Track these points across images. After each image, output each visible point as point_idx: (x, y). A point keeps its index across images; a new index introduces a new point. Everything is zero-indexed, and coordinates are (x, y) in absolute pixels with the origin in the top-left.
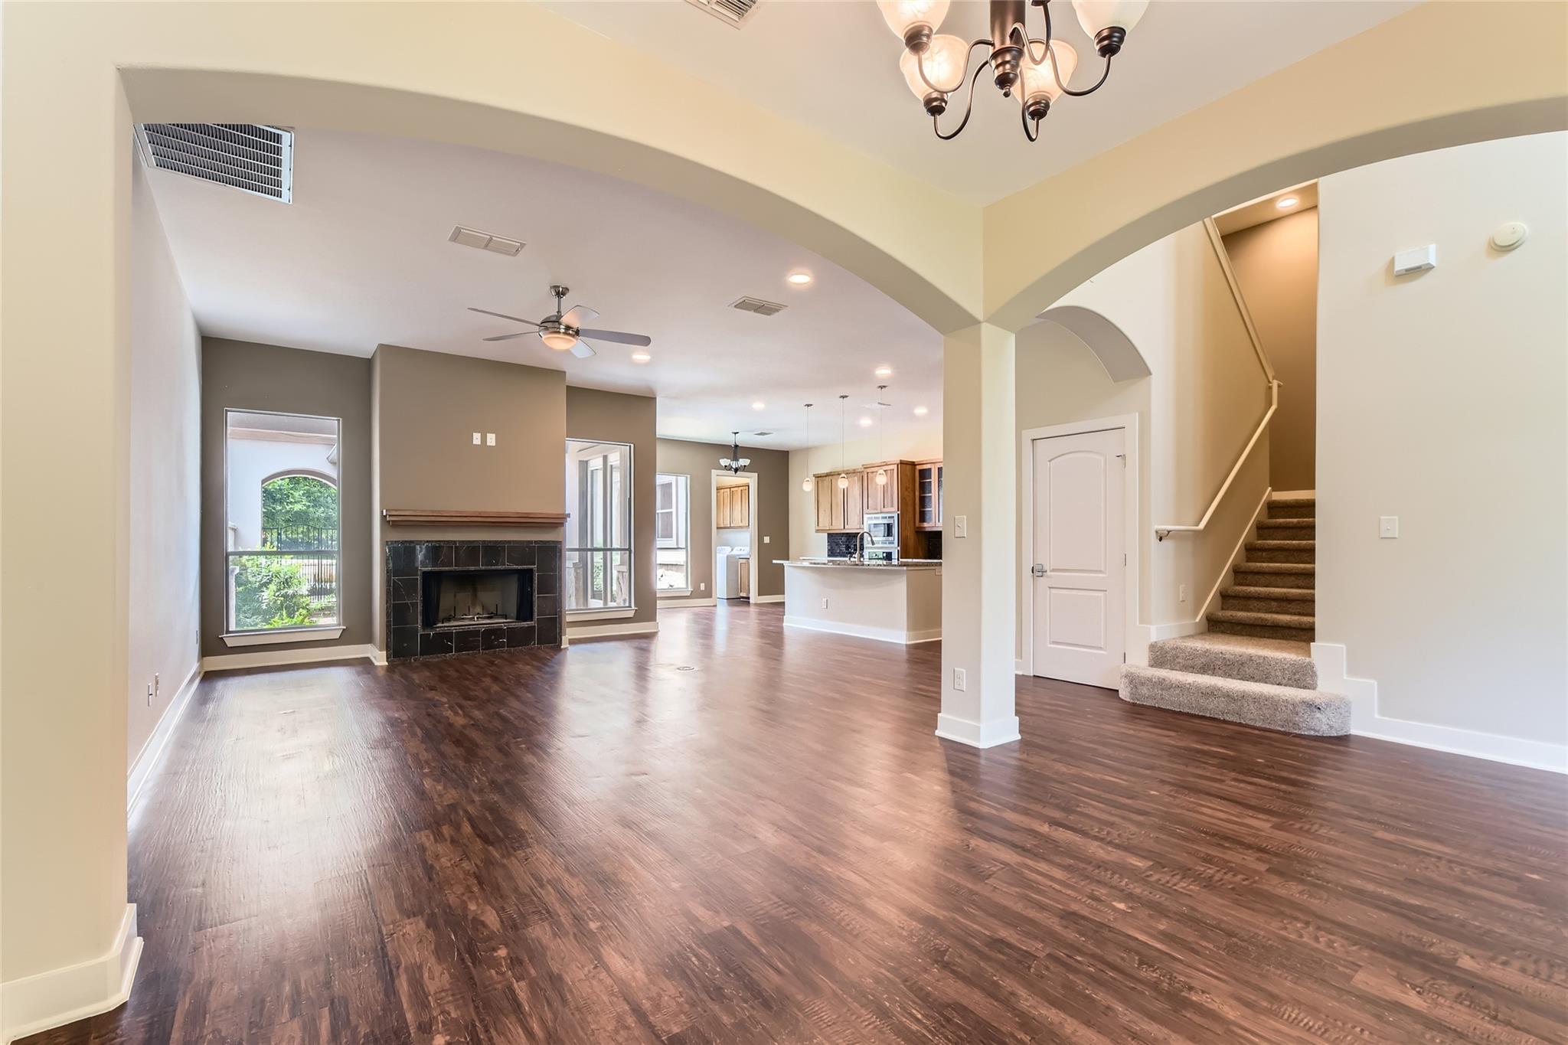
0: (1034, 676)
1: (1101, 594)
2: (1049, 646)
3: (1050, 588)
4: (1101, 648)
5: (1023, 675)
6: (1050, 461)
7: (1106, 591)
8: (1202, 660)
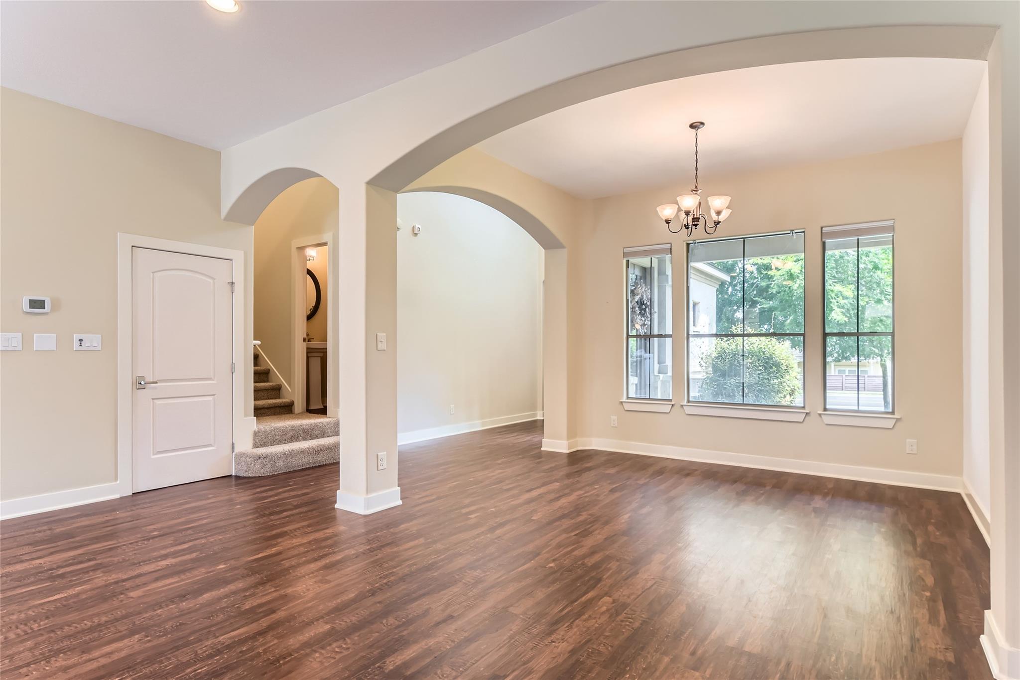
0: (133, 494)
1: (210, 398)
2: (153, 457)
3: (153, 399)
4: (211, 445)
5: (121, 498)
6: (153, 273)
7: (214, 395)
8: (291, 433)
